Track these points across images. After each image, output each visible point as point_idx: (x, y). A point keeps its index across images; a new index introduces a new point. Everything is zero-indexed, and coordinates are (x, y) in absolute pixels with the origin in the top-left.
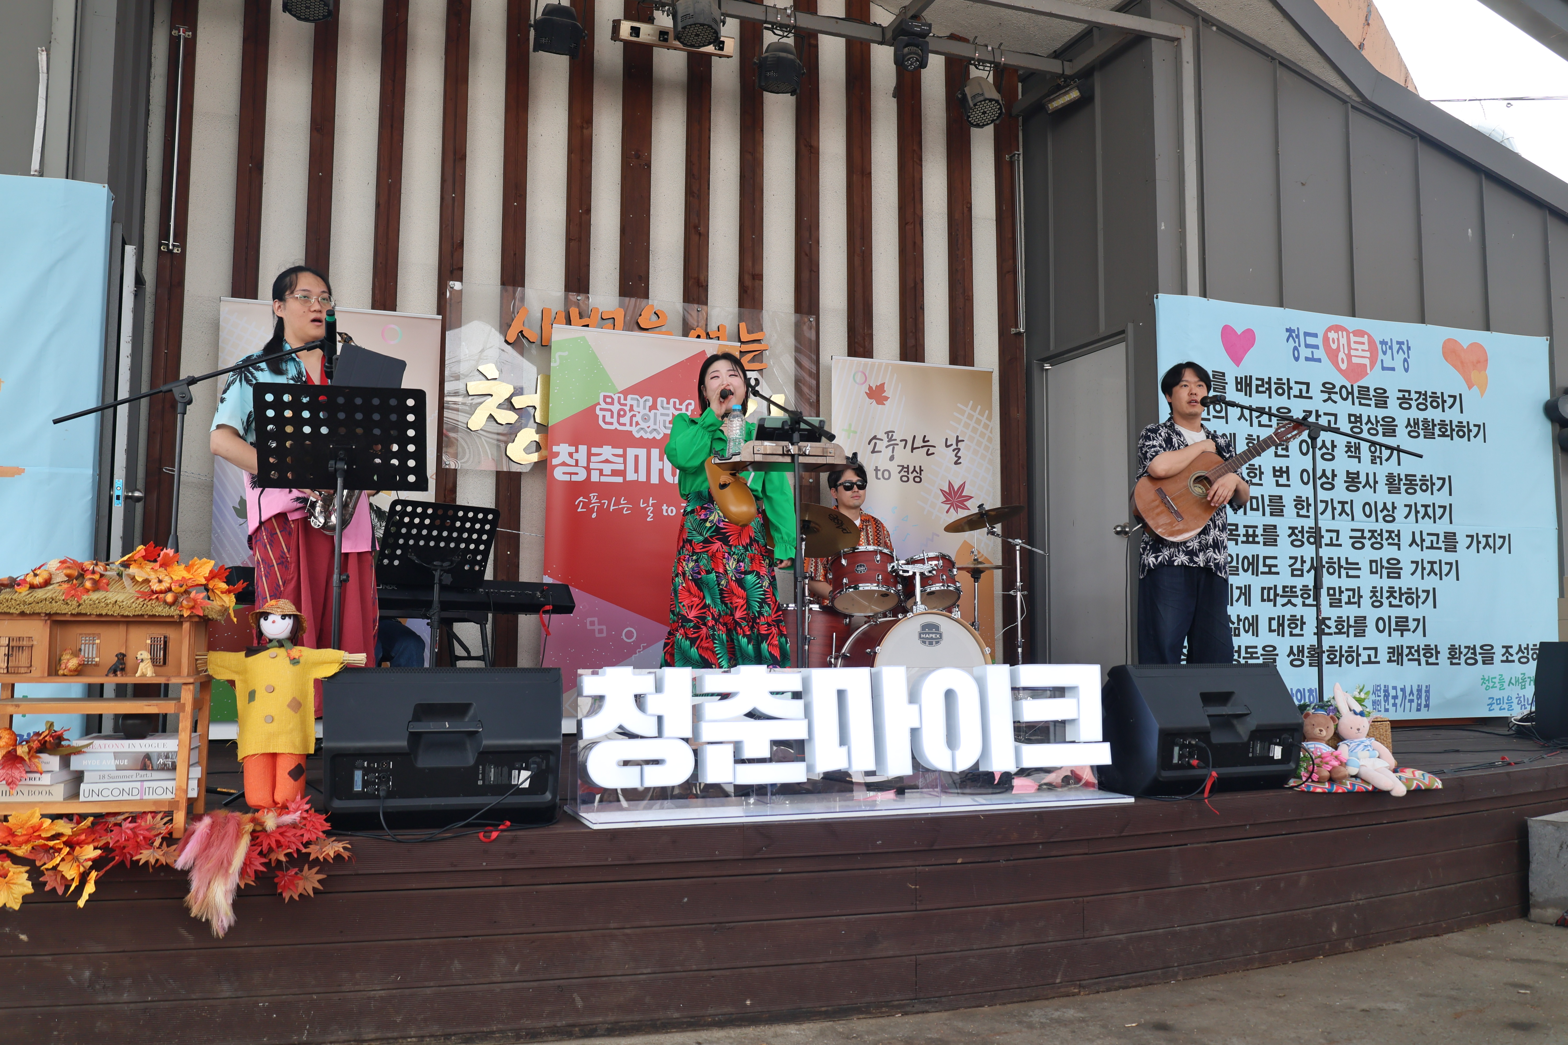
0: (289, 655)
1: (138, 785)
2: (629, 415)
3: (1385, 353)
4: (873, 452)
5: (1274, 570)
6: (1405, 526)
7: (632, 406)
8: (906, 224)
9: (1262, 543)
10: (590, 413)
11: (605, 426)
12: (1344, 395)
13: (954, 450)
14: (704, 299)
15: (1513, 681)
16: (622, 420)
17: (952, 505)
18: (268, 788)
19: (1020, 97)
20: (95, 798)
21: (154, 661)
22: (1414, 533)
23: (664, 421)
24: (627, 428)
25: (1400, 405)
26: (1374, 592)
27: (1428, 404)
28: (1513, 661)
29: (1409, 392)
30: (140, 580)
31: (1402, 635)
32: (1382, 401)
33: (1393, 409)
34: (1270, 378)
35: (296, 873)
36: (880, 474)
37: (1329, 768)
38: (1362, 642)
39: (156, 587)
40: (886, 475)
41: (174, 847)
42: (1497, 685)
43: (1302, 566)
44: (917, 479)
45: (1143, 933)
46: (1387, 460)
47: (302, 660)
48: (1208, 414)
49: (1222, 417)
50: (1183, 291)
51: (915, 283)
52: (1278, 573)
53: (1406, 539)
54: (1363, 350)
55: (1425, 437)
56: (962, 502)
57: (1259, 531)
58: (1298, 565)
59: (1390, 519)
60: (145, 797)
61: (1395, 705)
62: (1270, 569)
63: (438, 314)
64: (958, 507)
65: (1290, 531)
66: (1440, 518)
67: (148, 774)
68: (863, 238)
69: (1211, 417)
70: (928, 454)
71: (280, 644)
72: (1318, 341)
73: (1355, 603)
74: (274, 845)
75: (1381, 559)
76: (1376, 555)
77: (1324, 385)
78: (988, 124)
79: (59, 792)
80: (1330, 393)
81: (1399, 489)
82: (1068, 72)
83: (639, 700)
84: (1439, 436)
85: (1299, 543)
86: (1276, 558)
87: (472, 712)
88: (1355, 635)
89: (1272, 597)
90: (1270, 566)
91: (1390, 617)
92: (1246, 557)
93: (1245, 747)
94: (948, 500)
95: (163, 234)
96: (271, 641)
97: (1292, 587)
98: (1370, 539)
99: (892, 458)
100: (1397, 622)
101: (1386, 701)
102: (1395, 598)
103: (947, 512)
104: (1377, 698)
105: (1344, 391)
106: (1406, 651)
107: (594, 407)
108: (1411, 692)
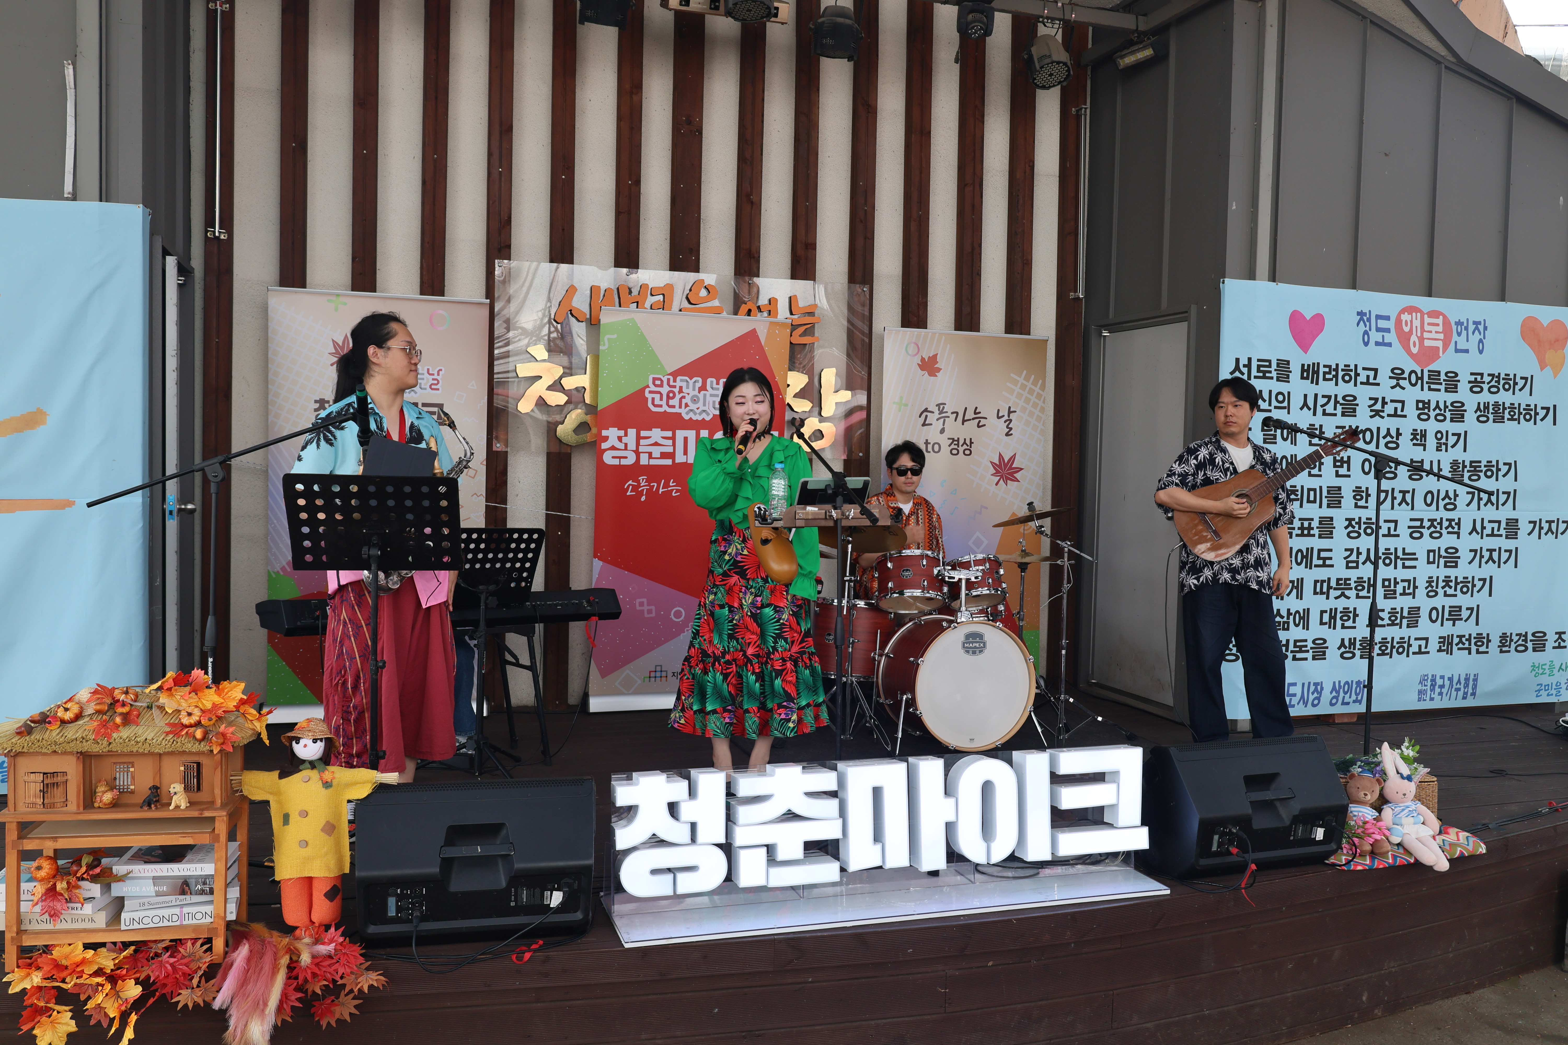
0: (321, 779)
1: (177, 911)
2: (678, 396)
3: (1459, 334)
4: (924, 425)
5: (1328, 562)
6: (1466, 513)
7: (681, 388)
8: (966, 185)
9: (1317, 536)
10: (639, 396)
11: (654, 409)
12: (1413, 381)
13: (1005, 422)
14: (756, 271)
15: (1563, 667)
16: (671, 402)
17: (1002, 477)
18: (305, 909)
19: (1090, 46)
20: (136, 926)
21: (187, 789)
22: (1474, 521)
23: (714, 402)
24: (676, 410)
25: (1471, 389)
26: (1430, 582)
27: (1501, 386)
28: (1565, 647)
30: (170, 712)
31: (1454, 625)
32: (1452, 384)
33: (1463, 393)
34: (1337, 365)
35: (333, 1001)
37: (1371, 841)
38: (1414, 633)
39: (186, 721)
40: (936, 448)
41: (212, 982)
42: (1547, 671)
43: (1358, 557)
44: (967, 452)
45: (1171, 1020)
46: (1453, 447)
47: (335, 783)
48: (1270, 405)
49: (1284, 408)
50: (1251, 276)
51: (973, 249)
52: (1332, 566)
53: (1466, 527)
54: (1437, 332)
55: (1494, 421)
56: (1012, 474)
57: (1315, 524)
58: (1353, 557)
59: (1452, 507)
60: (184, 923)
61: (1441, 694)
62: (1324, 562)
63: (487, 299)
64: (1007, 479)
65: (1347, 522)
66: (1503, 505)
67: (188, 899)
68: (920, 202)
69: (1272, 408)
70: (979, 426)
71: (312, 765)
72: (1390, 324)
73: (1409, 594)
74: (309, 977)
75: (1439, 548)
76: (1434, 544)
77: (1392, 371)
78: (1054, 86)
79: (101, 920)
80: (1398, 379)
81: (1463, 476)
82: (1142, 28)
83: (673, 808)
85: (1355, 535)
86: (1331, 550)
87: (504, 832)
88: (1408, 626)
89: (1325, 590)
90: (1325, 559)
91: (1443, 607)
92: (1300, 551)
93: (1287, 830)
94: (997, 472)
95: (209, 222)
96: (303, 761)
97: (1346, 579)
98: (1429, 528)
99: (942, 431)
100: (1450, 612)
101: (1433, 689)
102: (1450, 587)
103: (997, 484)
104: (1424, 688)
105: (1413, 376)
106: (1456, 640)
107: (643, 390)
108: (1459, 681)
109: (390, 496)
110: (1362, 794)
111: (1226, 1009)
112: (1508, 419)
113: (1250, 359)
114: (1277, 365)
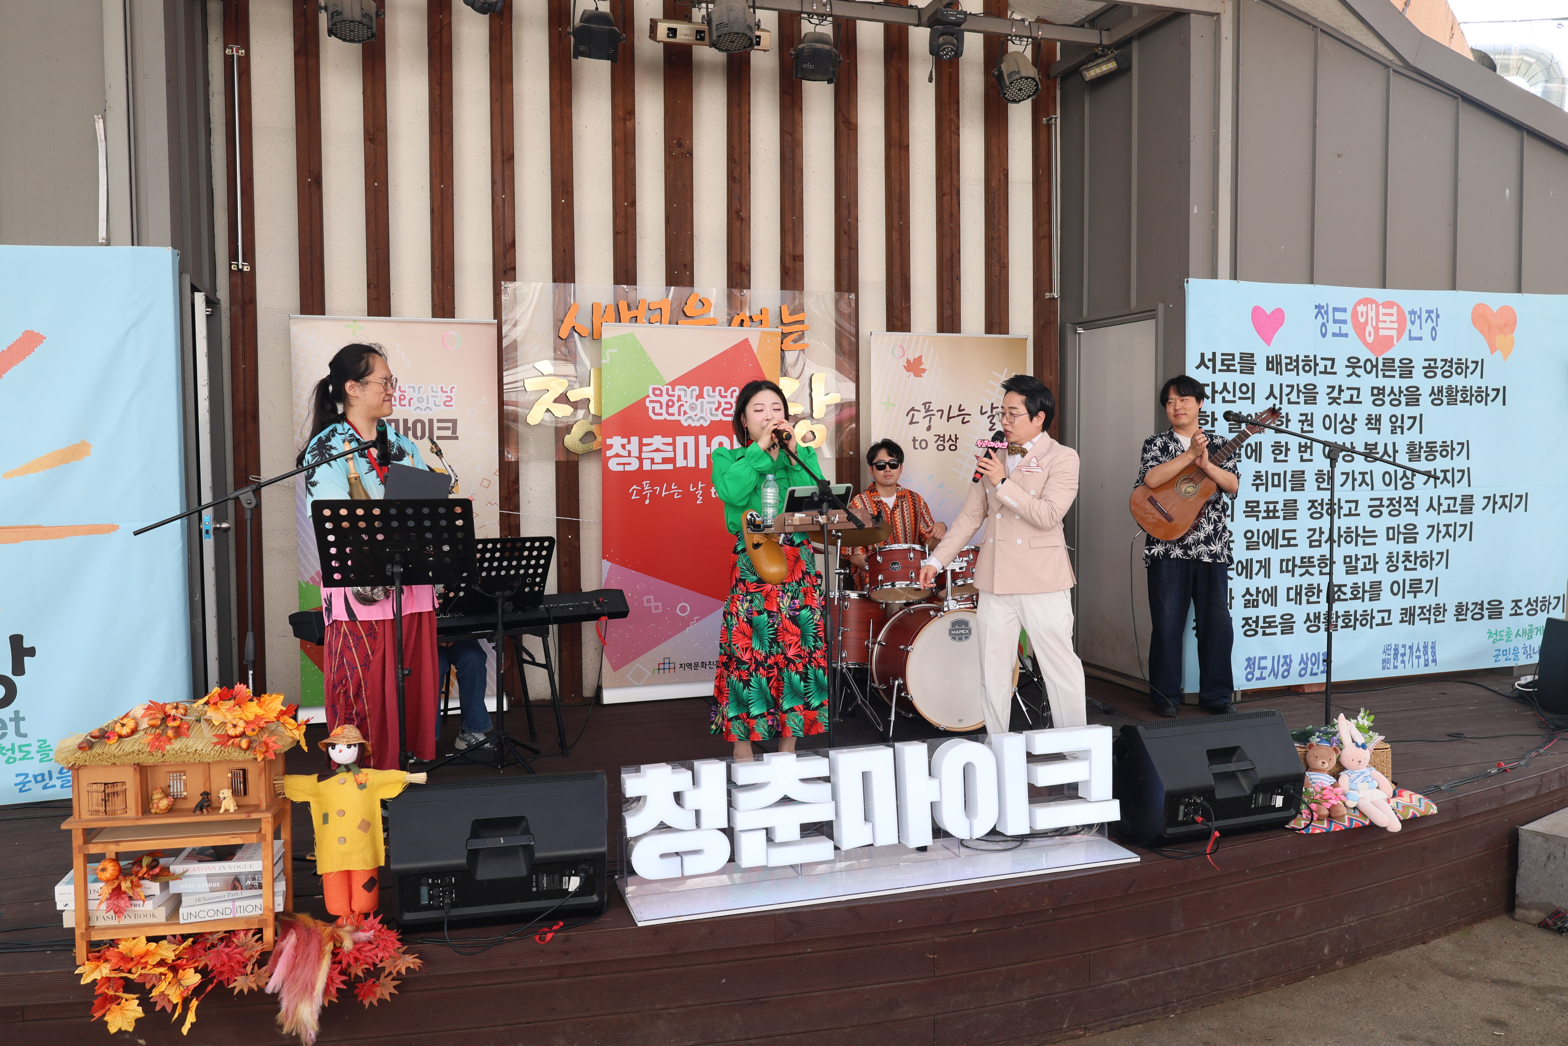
0: (356, 780)
1: (229, 904)
2: (677, 405)
3: (1413, 323)
4: (911, 423)
5: (1292, 542)
6: (1423, 490)
7: (679, 396)
8: (944, 195)
9: (1282, 517)
10: (640, 404)
11: (654, 417)
12: (1369, 369)
13: (988, 417)
14: (747, 283)
15: (1521, 633)
16: (671, 410)
18: (346, 899)
19: (1058, 58)
20: (193, 920)
22: (1431, 498)
23: (711, 409)
24: (676, 417)
25: (1425, 374)
26: (1390, 558)
27: (1453, 371)
28: (1522, 614)
29: (1435, 360)
30: (217, 724)
31: (1415, 597)
32: (1407, 370)
33: (1418, 378)
34: (1298, 356)
35: (374, 982)
36: (917, 444)
37: (1328, 806)
38: (1376, 605)
39: (232, 732)
40: (924, 444)
41: (264, 968)
42: (1505, 638)
43: (1320, 537)
44: (953, 448)
45: (1145, 977)
46: (1409, 429)
47: (369, 783)
48: (1234, 396)
49: (1248, 398)
50: (1214, 275)
51: (952, 255)
52: (1296, 545)
53: (1424, 504)
54: (1391, 322)
55: (1448, 404)
57: (1280, 507)
58: (1316, 537)
59: (1409, 486)
60: (237, 915)
61: (1403, 662)
62: (1289, 542)
63: (495, 319)
65: (1310, 504)
66: (1459, 482)
67: (239, 893)
68: (900, 212)
69: (1236, 399)
70: (963, 423)
71: (348, 768)
72: (1347, 316)
73: (1371, 569)
74: (352, 961)
75: (1398, 525)
76: (1393, 522)
77: (1349, 359)
78: (1024, 99)
79: (161, 915)
80: (1354, 368)
81: (1419, 456)
82: (1105, 42)
85: (1318, 515)
86: (1294, 531)
87: (524, 824)
88: (1370, 600)
89: (1290, 568)
90: (1289, 539)
91: (1404, 580)
92: (1266, 532)
93: (1249, 799)
95: (233, 256)
96: (339, 765)
97: (1310, 558)
98: (1388, 507)
99: (929, 428)
100: (1411, 584)
101: (1396, 658)
102: (1410, 562)
104: (1388, 657)
105: (1368, 364)
106: (1418, 611)
107: (644, 399)
108: (1418, 649)
109: (410, 518)
110: (1319, 763)
111: (1196, 965)
112: (1461, 402)
113: (1214, 354)
114: (1241, 358)
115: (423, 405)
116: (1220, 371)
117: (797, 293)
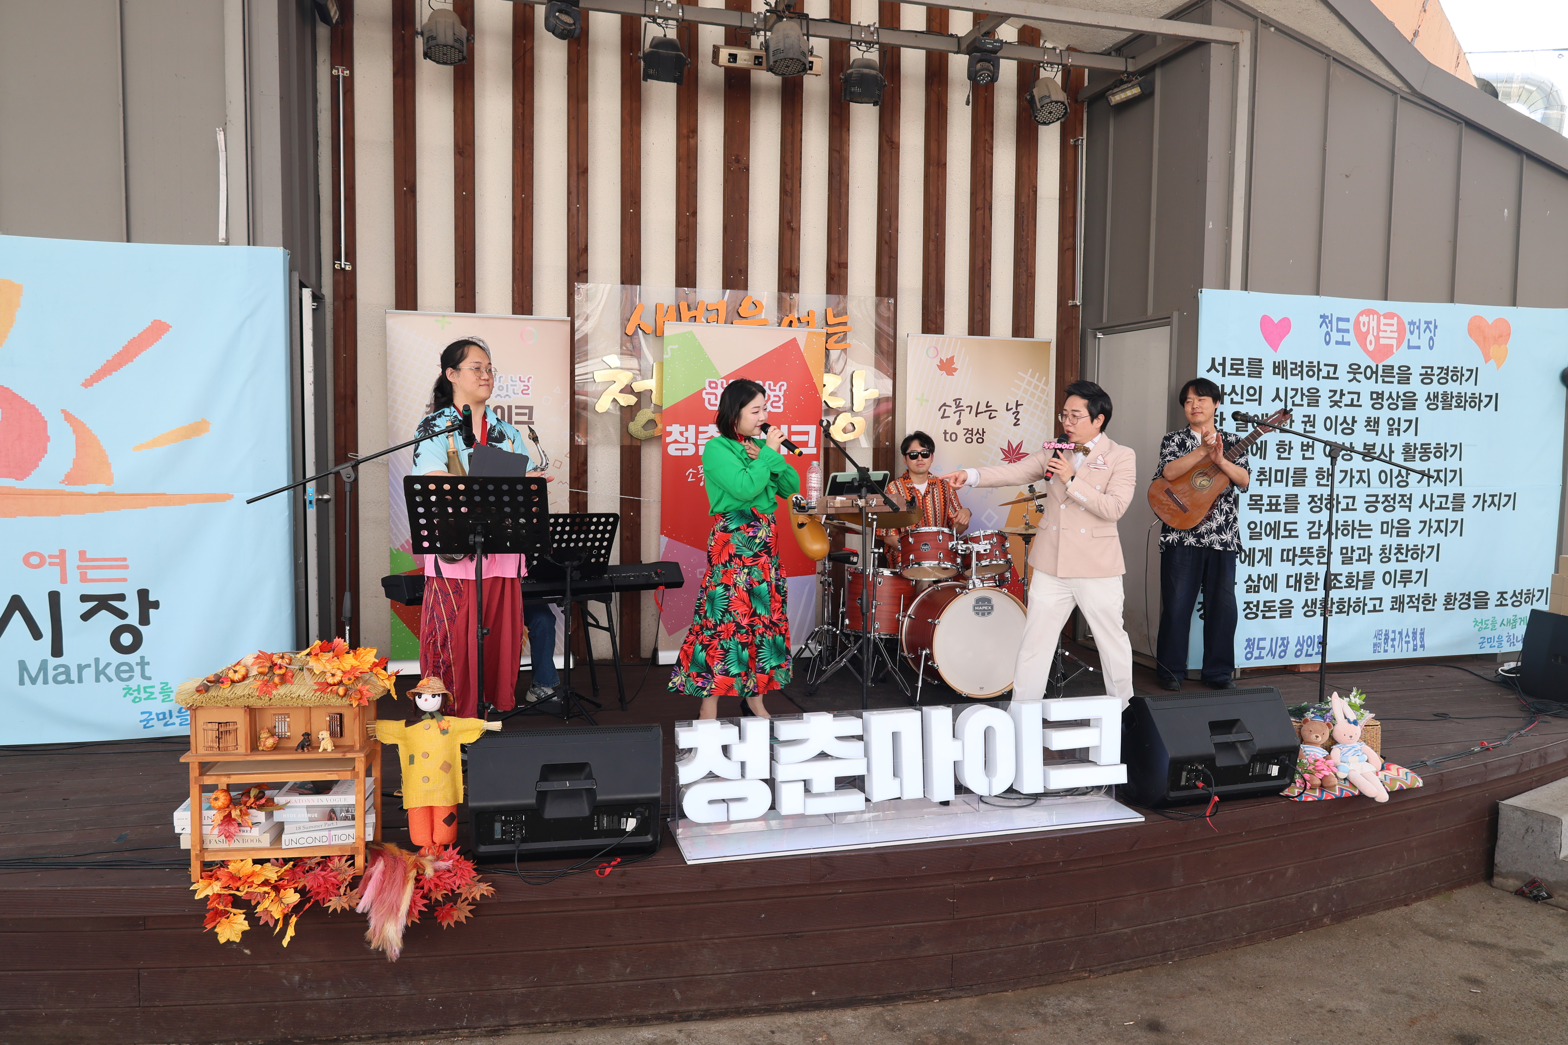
0: (439, 726)
1: (326, 833)
3: (1412, 333)
4: (943, 417)
5: (1293, 533)
6: (1417, 488)
8: (977, 209)
9: (1283, 511)
10: (697, 397)
12: (1369, 375)
13: (1013, 414)
14: (796, 288)
15: (1505, 622)
19: (1086, 84)
20: (294, 846)
21: (332, 735)
22: (1425, 496)
25: (1422, 381)
26: (1383, 550)
27: (1449, 378)
28: (1507, 605)
29: (1432, 368)
30: (317, 673)
31: (1405, 587)
32: (1405, 376)
33: (1415, 384)
34: (1302, 362)
35: (452, 906)
36: (948, 436)
37: (1321, 776)
38: (1369, 594)
39: (331, 680)
40: (954, 437)
41: (356, 891)
42: (1490, 626)
43: (1319, 529)
44: (980, 440)
45: (1146, 926)
46: (1405, 431)
47: (450, 729)
48: (1242, 398)
49: (1256, 400)
50: (1226, 286)
51: (984, 264)
52: (1297, 537)
53: (1417, 501)
54: (1391, 332)
55: (1443, 408)
57: (1282, 500)
58: (1316, 529)
59: (1404, 484)
60: (332, 843)
61: (1393, 646)
62: (1290, 533)
63: (568, 316)
65: (1310, 499)
66: (1451, 481)
67: (334, 823)
68: (937, 225)
69: (1244, 400)
70: (990, 418)
71: (432, 715)
72: (1350, 326)
73: (1365, 560)
74: (432, 887)
75: (1392, 520)
76: (1387, 517)
77: (1350, 366)
78: (1053, 122)
79: (266, 840)
80: (1355, 373)
81: (1414, 457)
82: (1131, 69)
84: (1455, 407)
85: (1317, 509)
86: (1296, 523)
87: (587, 770)
88: (1364, 588)
89: (1291, 557)
90: (1290, 531)
91: (1396, 571)
92: (1269, 524)
93: (1247, 767)
94: (1006, 457)
95: (337, 257)
96: (425, 713)
97: (1309, 548)
98: (1383, 503)
99: (959, 423)
100: (1402, 575)
101: (1386, 643)
102: (1402, 554)
104: (1378, 641)
105: (1369, 371)
106: (1407, 600)
107: (700, 392)
108: (1407, 635)
109: (491, 493)
110: (1313, 737)
111: (1193, 917)
113: (1224, 359)
114: (1249, 363)
115: (503, 393)
116: (1229, 374)
117: (841, 296)
